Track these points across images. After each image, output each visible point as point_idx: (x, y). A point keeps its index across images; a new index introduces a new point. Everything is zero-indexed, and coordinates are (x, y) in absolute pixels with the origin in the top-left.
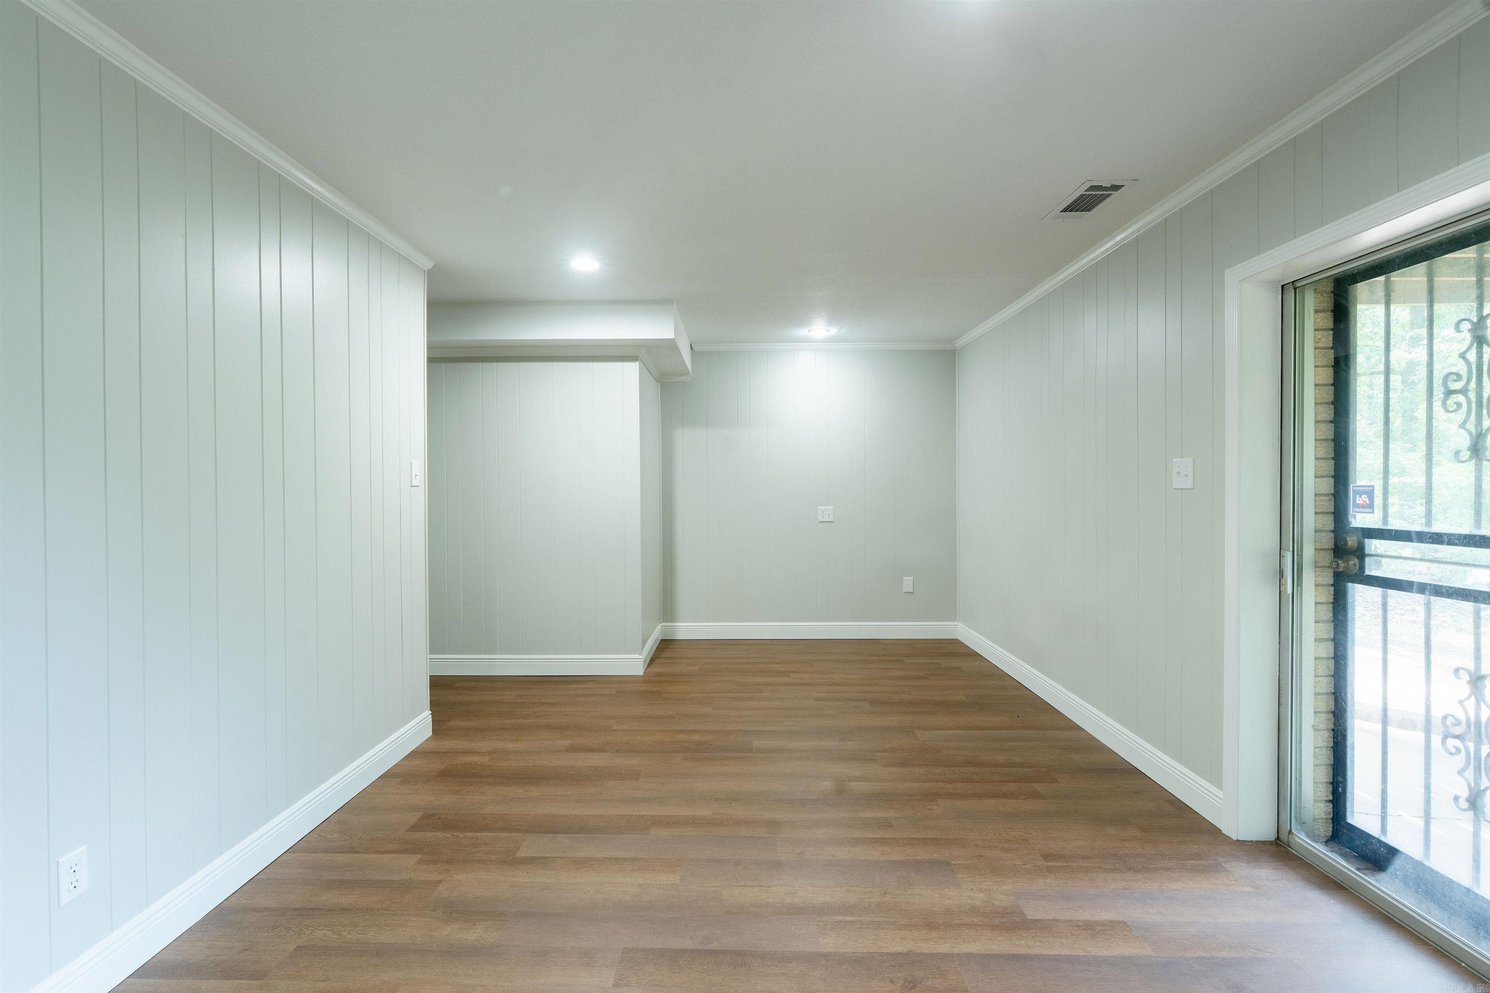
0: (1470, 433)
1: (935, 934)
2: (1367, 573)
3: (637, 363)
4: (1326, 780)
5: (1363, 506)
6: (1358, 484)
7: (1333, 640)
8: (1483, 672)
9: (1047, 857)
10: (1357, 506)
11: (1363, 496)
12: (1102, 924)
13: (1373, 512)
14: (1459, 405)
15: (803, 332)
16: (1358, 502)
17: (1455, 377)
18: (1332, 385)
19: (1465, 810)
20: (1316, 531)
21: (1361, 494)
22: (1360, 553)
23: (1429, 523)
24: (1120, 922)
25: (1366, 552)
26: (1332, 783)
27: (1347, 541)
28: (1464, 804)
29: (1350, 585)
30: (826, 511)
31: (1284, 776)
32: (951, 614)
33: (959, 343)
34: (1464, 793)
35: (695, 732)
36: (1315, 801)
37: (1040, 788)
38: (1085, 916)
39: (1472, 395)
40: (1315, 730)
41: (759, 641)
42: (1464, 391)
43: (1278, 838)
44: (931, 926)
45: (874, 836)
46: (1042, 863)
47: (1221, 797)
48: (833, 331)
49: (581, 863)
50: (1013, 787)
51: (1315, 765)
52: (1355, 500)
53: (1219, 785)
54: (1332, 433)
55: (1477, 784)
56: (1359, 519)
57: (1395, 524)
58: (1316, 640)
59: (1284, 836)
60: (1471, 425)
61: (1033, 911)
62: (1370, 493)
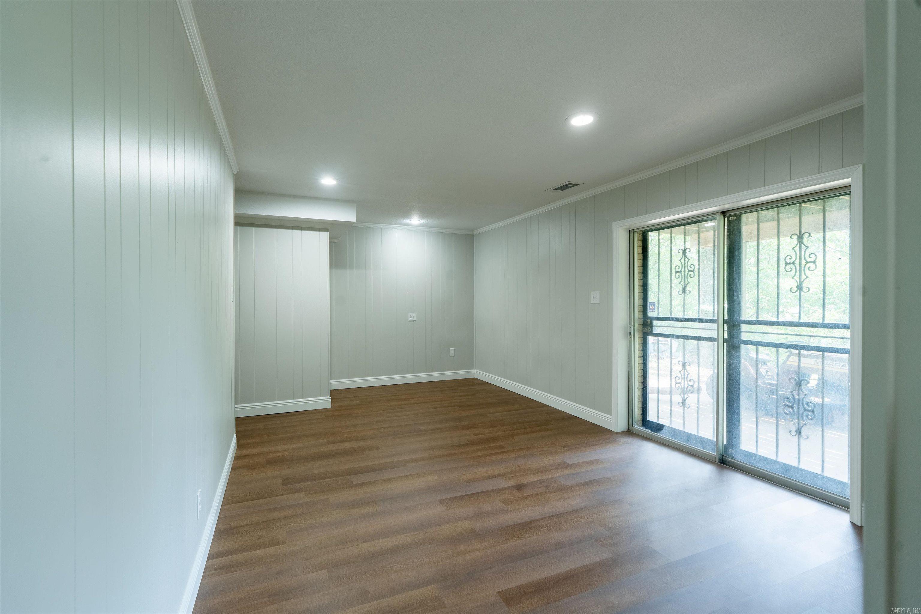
0: (682, 285)
1: (544, 474)
2: (653, 332)
3: (328, 233)
4: (641, 407)
5: (652, 309)
6: (650, 301)
7: (643, 357)
8: (686, 361)
9: (564, 447)
10: (650, 309)
11: (652, 306)
12: (592, 461)
13: (655, 311)
14: (679, 276)
15: (407, 221)
16: (650, 308)
17: (678, 267)
18: (642, 266)
19: (681, 406)
20: (638, 318)
21: (651, 305)
22: (651, 325)
23: (671, 315)
24: (596, 460)
25: (653, 325)
26: (642, 408)
27: (647, 322)
28: (681, 404)
29: (648, 337)
30: (412, 316)
31: (630, 407)
32: (471, 366)
33: (476, 232)
34: (681, 401)
35: (388, 427)
36: (638, 415)
37: (548, 427)
38: (586, 460)
39: (683, 273)
40: (638, 389)
41: (379, 387)
42: (680, 272)
43: (628, 429)
44: (542, 472)
45: (501, 451)
46: (563, 449)
47: (612, 418)
48: (423, 221)
49: (389, 480)
50: (538, 428)
51: (638, 402)
52: (650, 307)
53: (611, 414)
54: (642, 283)
55: (684, 397)
56: (650, 314)
57: (661, 315)
58: (638, 357)
59: (630, 429)
60: (682, 283)
61: (570, 462)
62: (654, 305)
